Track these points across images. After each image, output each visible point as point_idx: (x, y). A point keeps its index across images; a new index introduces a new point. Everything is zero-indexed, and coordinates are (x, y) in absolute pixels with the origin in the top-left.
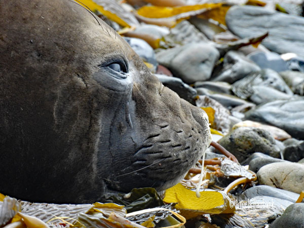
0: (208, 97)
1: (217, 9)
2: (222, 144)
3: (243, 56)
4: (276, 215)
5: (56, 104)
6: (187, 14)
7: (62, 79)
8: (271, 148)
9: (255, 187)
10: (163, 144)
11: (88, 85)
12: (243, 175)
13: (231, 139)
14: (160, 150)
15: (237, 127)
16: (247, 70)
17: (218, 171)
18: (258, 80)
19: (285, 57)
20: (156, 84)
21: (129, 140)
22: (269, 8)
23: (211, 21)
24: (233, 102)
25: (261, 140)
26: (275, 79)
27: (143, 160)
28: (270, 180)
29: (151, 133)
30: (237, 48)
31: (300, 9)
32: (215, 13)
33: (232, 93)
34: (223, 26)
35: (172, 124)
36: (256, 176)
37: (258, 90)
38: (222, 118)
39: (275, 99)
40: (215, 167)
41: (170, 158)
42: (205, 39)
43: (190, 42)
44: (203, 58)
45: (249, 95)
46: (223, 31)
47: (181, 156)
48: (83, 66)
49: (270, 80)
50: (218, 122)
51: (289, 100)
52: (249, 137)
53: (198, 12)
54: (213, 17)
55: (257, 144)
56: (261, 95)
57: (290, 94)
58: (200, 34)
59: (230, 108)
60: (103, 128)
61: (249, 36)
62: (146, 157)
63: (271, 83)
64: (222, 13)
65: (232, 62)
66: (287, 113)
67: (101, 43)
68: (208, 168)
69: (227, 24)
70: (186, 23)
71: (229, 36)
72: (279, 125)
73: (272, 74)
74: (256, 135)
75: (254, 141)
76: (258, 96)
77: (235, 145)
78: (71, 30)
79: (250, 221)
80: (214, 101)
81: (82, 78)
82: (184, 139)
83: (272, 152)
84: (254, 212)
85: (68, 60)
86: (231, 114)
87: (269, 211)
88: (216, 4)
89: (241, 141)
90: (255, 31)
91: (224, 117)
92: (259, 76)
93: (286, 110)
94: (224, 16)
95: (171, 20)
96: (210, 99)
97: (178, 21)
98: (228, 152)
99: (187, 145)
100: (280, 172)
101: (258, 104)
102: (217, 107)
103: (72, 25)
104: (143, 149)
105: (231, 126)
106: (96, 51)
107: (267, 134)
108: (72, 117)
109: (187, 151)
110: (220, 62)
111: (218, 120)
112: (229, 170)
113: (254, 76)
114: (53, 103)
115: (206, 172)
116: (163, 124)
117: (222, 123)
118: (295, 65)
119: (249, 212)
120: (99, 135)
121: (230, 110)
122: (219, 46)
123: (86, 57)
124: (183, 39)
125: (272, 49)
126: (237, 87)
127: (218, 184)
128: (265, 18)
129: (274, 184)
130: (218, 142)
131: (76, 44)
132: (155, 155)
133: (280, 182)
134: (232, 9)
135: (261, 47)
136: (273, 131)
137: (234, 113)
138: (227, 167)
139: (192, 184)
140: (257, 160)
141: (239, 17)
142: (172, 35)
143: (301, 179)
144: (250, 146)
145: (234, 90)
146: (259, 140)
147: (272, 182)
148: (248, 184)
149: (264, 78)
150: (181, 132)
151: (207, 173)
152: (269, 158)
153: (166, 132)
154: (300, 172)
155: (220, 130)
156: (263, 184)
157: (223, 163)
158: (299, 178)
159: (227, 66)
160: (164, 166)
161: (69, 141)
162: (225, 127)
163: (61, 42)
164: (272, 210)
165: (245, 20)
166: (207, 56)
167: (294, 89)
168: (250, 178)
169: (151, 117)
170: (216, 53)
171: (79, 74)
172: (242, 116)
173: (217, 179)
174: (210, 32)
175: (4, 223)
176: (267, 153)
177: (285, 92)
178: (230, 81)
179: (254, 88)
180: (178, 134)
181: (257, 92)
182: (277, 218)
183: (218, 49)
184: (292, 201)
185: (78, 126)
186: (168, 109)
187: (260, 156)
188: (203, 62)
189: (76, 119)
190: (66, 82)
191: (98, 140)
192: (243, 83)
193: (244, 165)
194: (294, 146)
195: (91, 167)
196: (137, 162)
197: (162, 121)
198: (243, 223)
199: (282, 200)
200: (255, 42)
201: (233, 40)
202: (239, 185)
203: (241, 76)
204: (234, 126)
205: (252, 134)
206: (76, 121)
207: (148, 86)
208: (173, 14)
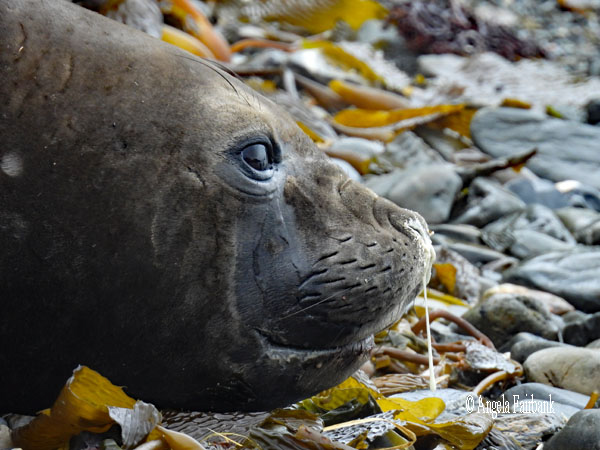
0: (445, 249)
1: (456, 114)
2: (467, 319)
3: (497, 185)
4: (554, 428)
5: (154, 220)
6: (410, 122)
7: (161, 178)
8: (544, 327)
9: (520, 385)
10: (345, 266)
11: (207, 183)
12: (500, 368)
13: (482, 312)
14: (341, 275)
15: (490, 295)
16: (504, 207)
17: (462, 362)
18: (522, 222)
19: (564, 186)
20: (332, 178)
21: (288, 265)
22: (537, 112)
23: (449, 131)
24: (484, 256)
25: (529, 313)
26: (548, 221)
27: (316, 294)
28: (543, 375)
29: (324, 252)
30: (487, 174)
31: (584, 114)
32: (454, 120)
33: (482, 242)
34: (467, 140)
35: (359, 235)
36: (522, 369)
37: (522, 236)
38: (468, 280)
39: (549, 250)
40: (458, 355)
41: (360, 288)
42: (440, 159)
43: (416, 164)
44: (437, 188)
45: (507, 245)
46: (465, 147)
47: (377, 282)
48: (198, 154)
49: (540, 221)
50: (461, 287)
51: (569, 252)
52: (510, 309)
53: (428, 118)
54: (451, 126)
55: (523, 319)
56: (526, 245)
57: (571, 243)
58: (431, 152)
59: (479, 264)
60: (240, 250)
61: (506, 154)
62: (320, 289)
63: (542, 226)
64: (464, 119)
65: (481, 194)
66: (567, 273)
67: (228, 114)
68: (447, 357)
69: (472, 137)
70: (409, 135)
71: (476, 155)
72: (556, 290)
73: (543, 213)
74: (521, 306)
75: (518, 316)
76: (523, 246)
77: (488, 321)
78: (181, 99)
79: (515, 439)
80: (455, 254)
81: (196, 172)
82: (380, 256)
83: (546, 333)
84: (521, 424)
85: (173, 146)
86: (481, 274)
87: (544, 422)
88: (456, 106)
89: (498, 315)
90: (516, 147)
91: (472, 278)
92: (524, 215)
93: (566, 268)
94: (468, 123)
95: (387, 131)
96: (449, 252)
97: (397, 132)
98: (478, 332)
99: (386, 265)
100: (560, 363)
101: (522, 259)
102: (460, 263)
103: (183, 92)
104: (313, 278)
105: (481, 292)
106: (219, 128)
107: (537, 304)
108: (184, 237)
109: (387, 273)
110: (463, 194)
111: (461, 283)
112: (479, 360)
113: (515, 215)
114: (151, 220)
115: (445, 363)
116: (343, 237)
117: (467, 288)
118: (578, 199)
119: (513, 424)
120: (234, 261)
121: (480, 268)
122: (461, 169)
123: (203, 140)
124: (405, 159)
125: (542, 175)
126: (489, 233)
127: (463, 381)
128: (531, 127)
129: (550, 381)
130: (463, 317)
131: (187, 120)
132: (334, 284)
133: (559, 377)
134: (480, 114)
135: (525, 172)
136: (546, 301)
137: (486, 273)
138: (474, 355)
139: (424, 382)
140: (523, 345)
141: (491, 126)
142: (388, 154)
143: (591, 373)
144: (512, 323)
145: (485, 238)
146: (525, 313)
147: (546, 379)
148: (509, 381)
149: (531, 218)
150: (374, 245)
151: (447, 366)
152: (541, 341)
153: (348, 248)
154: (590, 363)
155: (465, 298)
156: (533, 381)
157: (470, 349)
158: (588, 372)
159: (473, 201)
160: (351, 300)
161: (181, 277)
162: (472, 295)
163: (161, 120)
164: (548, 421)
165: (500, 129)
166: (442, 186)
167: (576, 235)
168: (511, 371)
169: (325, 228)
170: (457, 181)
171: (191, 166)
172: (498, 277)
173: (462, 374)
174: (446, 148)
175: (136, 443)
176: (538, 333)
177: (563, 239)
178: (478, 223)
179: (517, 234)
180: (370, 249)
181: (520, 241)
182: (556, 433)
183: (460, 175)
184: (578, 407)
185: (195, 251)
186: (353, 216)
187: (527, 338)
188: (438, 194)
189: (191, 240)
190: (168, 183)
191: (233, 269)
192: (498, 227)
193: (503, 351)
194: (578, 322)
195: (227, 311)
196: (307, 298)
197: (342, 232)
198: (504, 441)
199: (564, 406)
200: (516, 164)
201: (482, 161)
202: (496, 383)
203: (495, 216)
204: (486, 293)
205: (514, 304)
206: (191, 243)
207: (318, 181)
208: (390, 121)
